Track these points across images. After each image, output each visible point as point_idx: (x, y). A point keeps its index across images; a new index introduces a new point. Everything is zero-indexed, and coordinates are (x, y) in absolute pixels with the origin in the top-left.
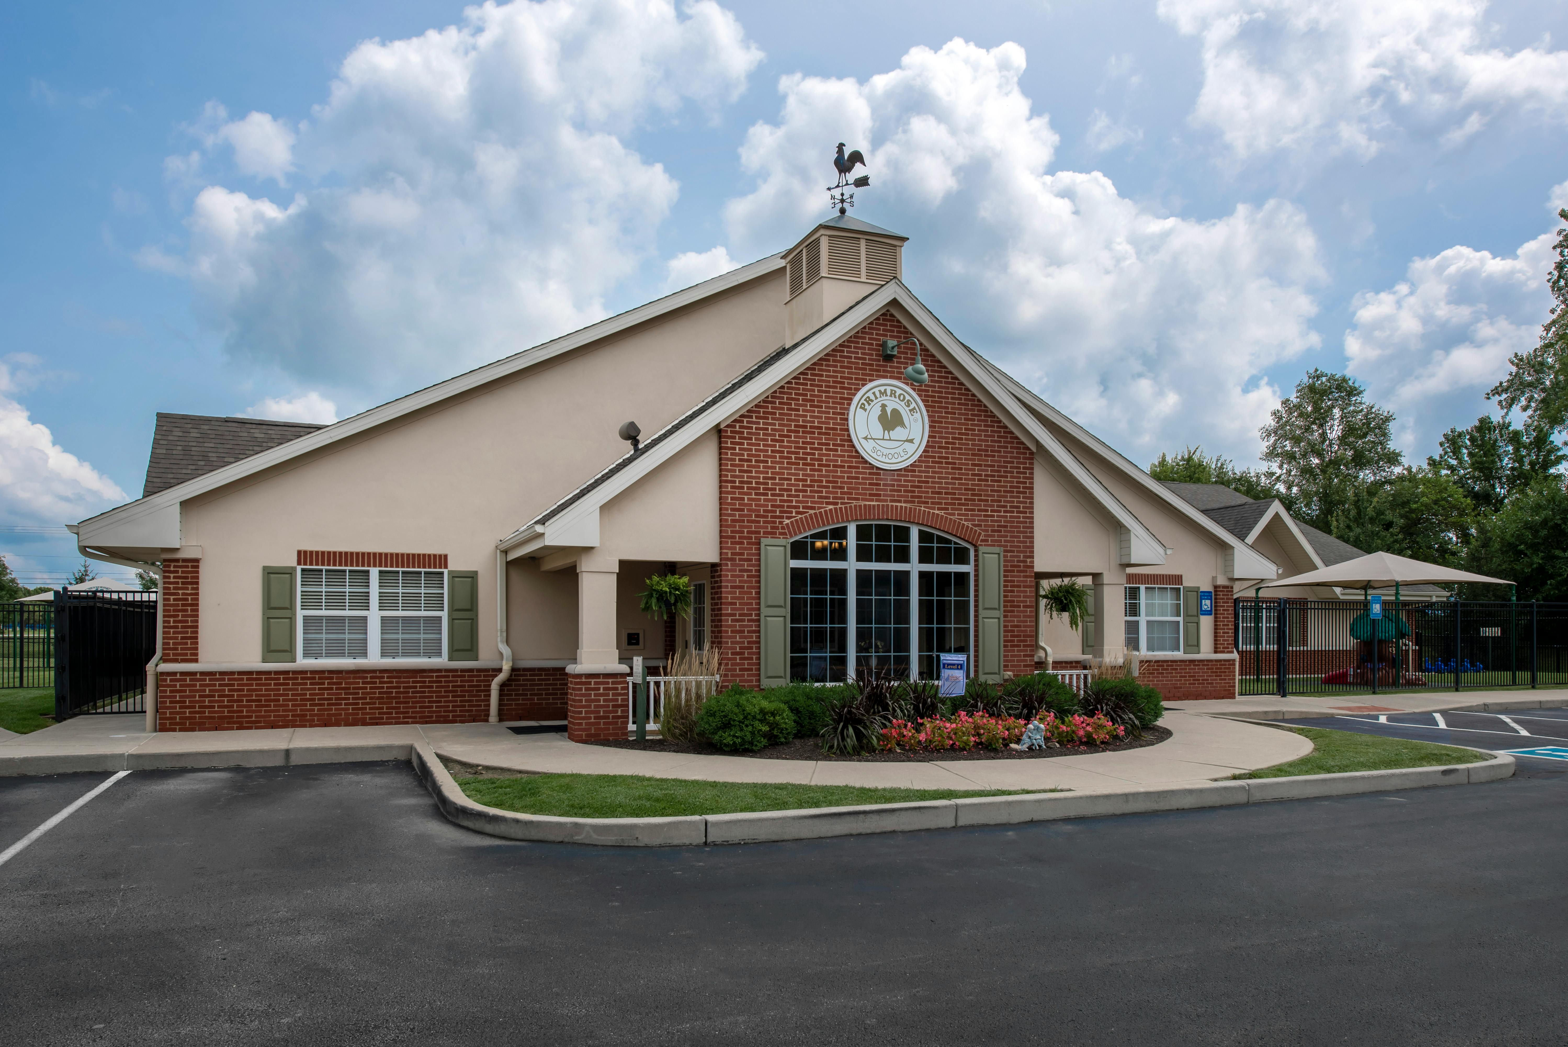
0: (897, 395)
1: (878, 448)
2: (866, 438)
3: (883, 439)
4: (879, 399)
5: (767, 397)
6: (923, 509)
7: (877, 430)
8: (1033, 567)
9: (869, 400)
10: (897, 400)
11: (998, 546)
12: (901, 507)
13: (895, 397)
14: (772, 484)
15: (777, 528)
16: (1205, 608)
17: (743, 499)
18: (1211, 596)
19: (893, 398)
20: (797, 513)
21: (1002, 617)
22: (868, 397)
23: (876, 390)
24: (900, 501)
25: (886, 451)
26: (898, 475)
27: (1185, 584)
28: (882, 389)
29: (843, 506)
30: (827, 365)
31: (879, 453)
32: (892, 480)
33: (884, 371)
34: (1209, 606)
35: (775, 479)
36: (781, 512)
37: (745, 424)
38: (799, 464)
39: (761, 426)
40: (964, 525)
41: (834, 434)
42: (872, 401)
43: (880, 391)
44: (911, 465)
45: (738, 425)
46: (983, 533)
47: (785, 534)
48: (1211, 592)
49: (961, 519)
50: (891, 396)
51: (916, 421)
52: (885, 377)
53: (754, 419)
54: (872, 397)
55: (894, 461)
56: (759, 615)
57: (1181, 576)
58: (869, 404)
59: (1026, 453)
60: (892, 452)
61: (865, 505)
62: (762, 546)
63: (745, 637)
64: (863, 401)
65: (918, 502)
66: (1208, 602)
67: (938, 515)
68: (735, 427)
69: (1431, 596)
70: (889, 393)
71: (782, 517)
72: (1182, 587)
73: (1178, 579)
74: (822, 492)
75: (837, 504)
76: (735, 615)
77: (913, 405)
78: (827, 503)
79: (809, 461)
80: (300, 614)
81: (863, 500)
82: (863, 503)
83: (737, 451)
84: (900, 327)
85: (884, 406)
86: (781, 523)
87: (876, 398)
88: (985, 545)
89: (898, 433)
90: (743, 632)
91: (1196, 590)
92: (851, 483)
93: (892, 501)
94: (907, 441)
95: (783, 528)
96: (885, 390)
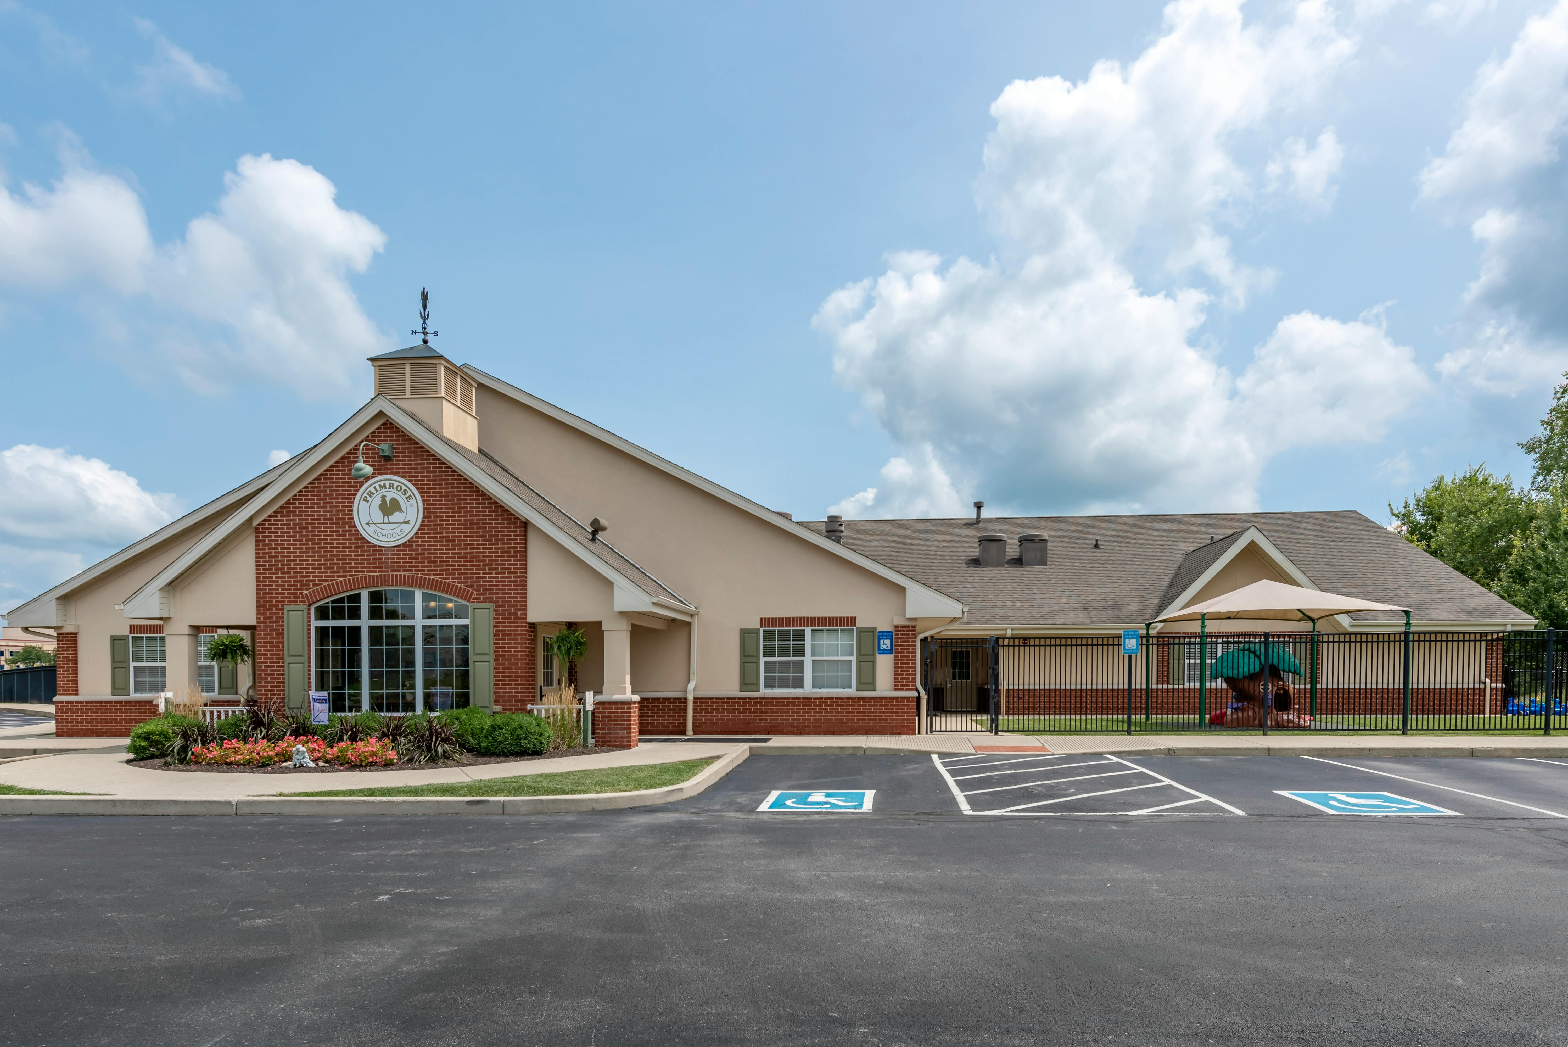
0: (395, 487)
1: (379, 530)
2: (368, 524)
3: (383, 523)
4: (379, 492)
5: (289, 500)
6: (419, 575)
7: (378, 516)
8: (526, 618)
9: (370, 494)
10: (395, 491)
11: (490, 602)
12: (401, 575)
13: (393, 488)
14: (294, 565)
15: (298, 597)
16: (883, 647)
17: (272, 577)
18: (892, 636)
19: (391, 490)
20: (314, 585)
21: (492, 661)
22: (370, 491)
23: (377, 485)
24: (399, 571)
25: (385, 532)
26: (397, 550)
27: (859, 624)
28: (382, 483)
29: (351, 578)
30: (337, 470)
31: (379, 534)
32: (392, 555)
33: (385, 469)
34: (889, 645)
35: (296, 561)
36: (301, 585)
37: (272, 522)
38: (315, 548)
39: (285, 522)
40: (457, 586)
41: (343, 523)
42: (373, 494)
43: (380, 485)
44: (409, 541)
45: (267, 523)
46: (475, 592)
47: (304, 601)
48: (892, 632)
49: (455, 582)
50: (389, 488)
51: (412, 505)
52: (386, 474)
53: (279, 518)
54: (373, 491)
55: (392, 539)
56: (283, 662)
57: (855, 618)
58: (371, 497)
59: (516, 523)
60: (391, 532)
61: (369, 576)
62: (285, 612)
63: (275, 679)
64: (365, 495)
65: (416, 571)
66: (888, 642)
67: (433, 579)
68: (265, 525)
69: (1505, 625)
70: (387, 486)
71: (302, 589)
72: (855, 628)
73: (852, 621)
74: (333, 568)
75: (346, 576)
76: (267, 663)
77: (409, 493)
78: (338, 576)
79: (322, 545)
80: (132, 665)
81: (368, 572)
82: (367, 574)
83: (267, 542)
84: (399, 432)
85: (383, 497)
86: (301, 593)
87: (377, 491)
88: (477, 602)
89: (397, 517)
90: (273, 675)
91: (872, 630)
92: (357, 559)
93: (392, 571)
94: (404, 522)
95: (303, 597)
96: (385, 484)
